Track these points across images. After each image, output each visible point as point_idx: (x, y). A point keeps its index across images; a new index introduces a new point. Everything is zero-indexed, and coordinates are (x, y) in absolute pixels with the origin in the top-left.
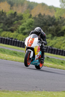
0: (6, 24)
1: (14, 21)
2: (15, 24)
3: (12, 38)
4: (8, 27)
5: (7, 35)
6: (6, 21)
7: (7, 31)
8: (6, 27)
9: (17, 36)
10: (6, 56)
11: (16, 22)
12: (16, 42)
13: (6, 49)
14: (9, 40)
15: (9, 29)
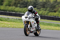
0: (51, 8)
1: (56, 6)
2: (57, 7)
3: (55, 16)
4: (53, 9)
5: (52, 14)
6: (51, 6)
7: (52, 12)
8: (51, 9)
9: (58, 14)
10: (53, 27)
11: (57, 6)
12: (58, 18)
13: (52, 23)
14: (54, 18)
15: (53, 10)
